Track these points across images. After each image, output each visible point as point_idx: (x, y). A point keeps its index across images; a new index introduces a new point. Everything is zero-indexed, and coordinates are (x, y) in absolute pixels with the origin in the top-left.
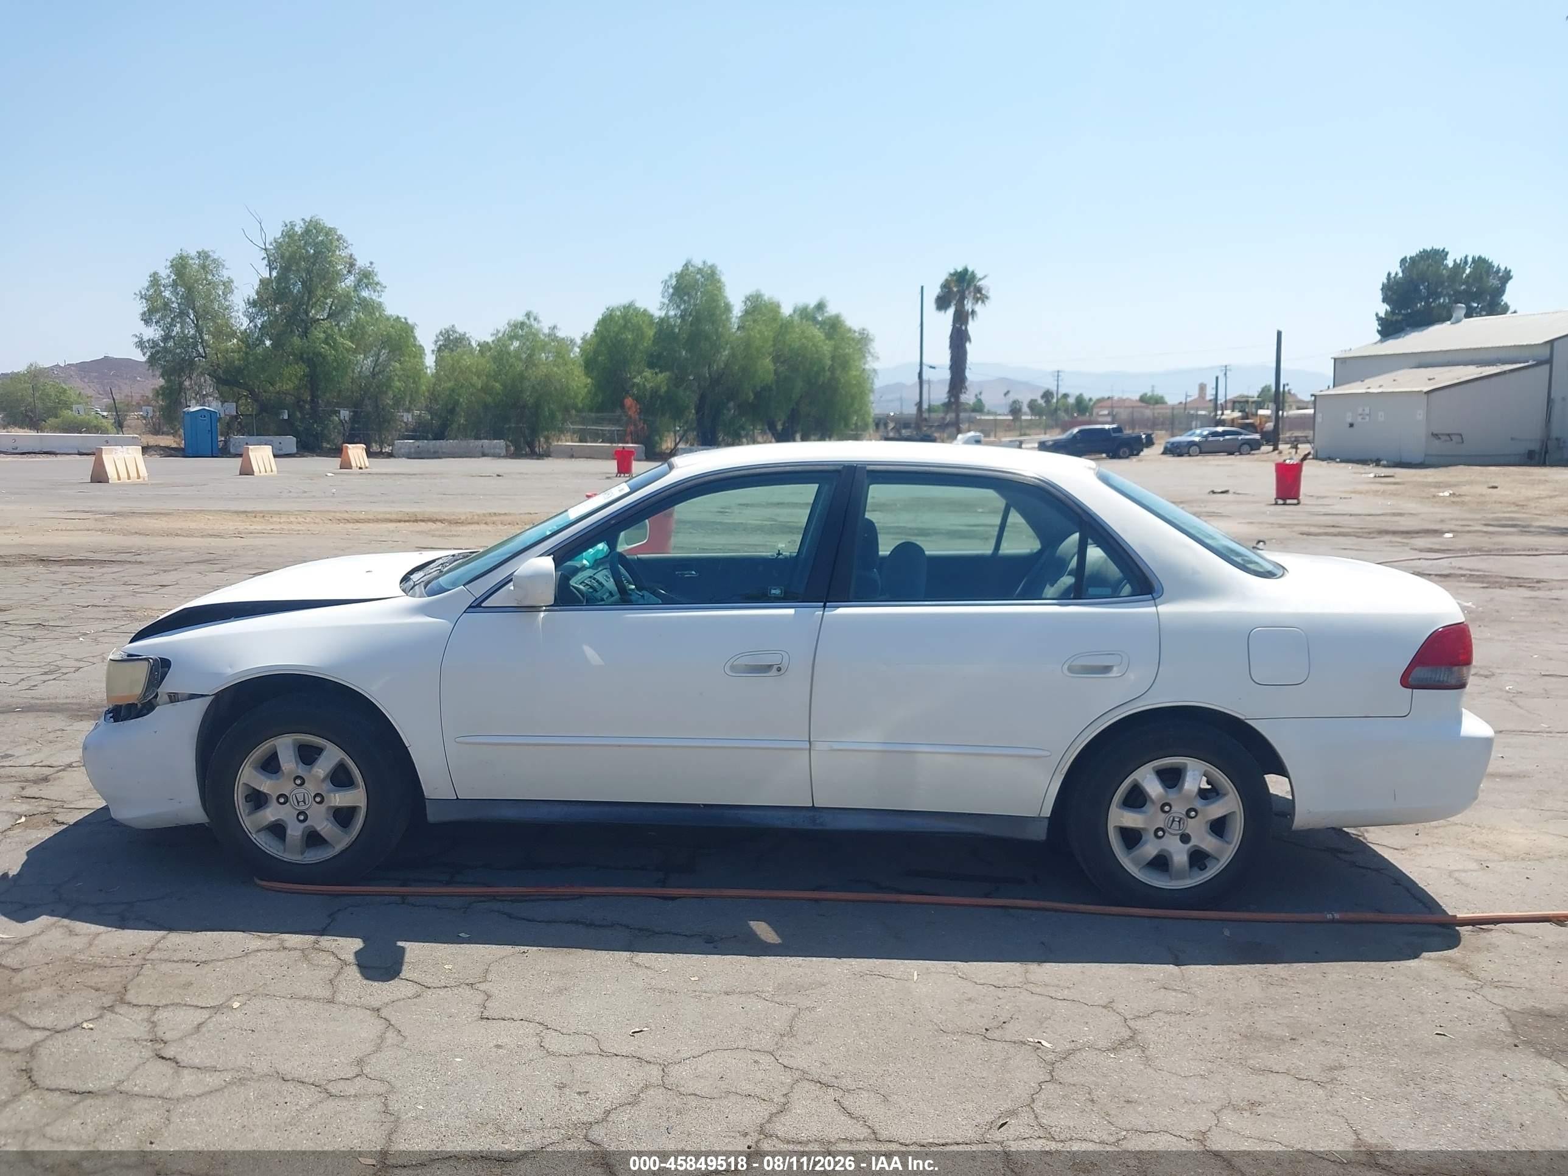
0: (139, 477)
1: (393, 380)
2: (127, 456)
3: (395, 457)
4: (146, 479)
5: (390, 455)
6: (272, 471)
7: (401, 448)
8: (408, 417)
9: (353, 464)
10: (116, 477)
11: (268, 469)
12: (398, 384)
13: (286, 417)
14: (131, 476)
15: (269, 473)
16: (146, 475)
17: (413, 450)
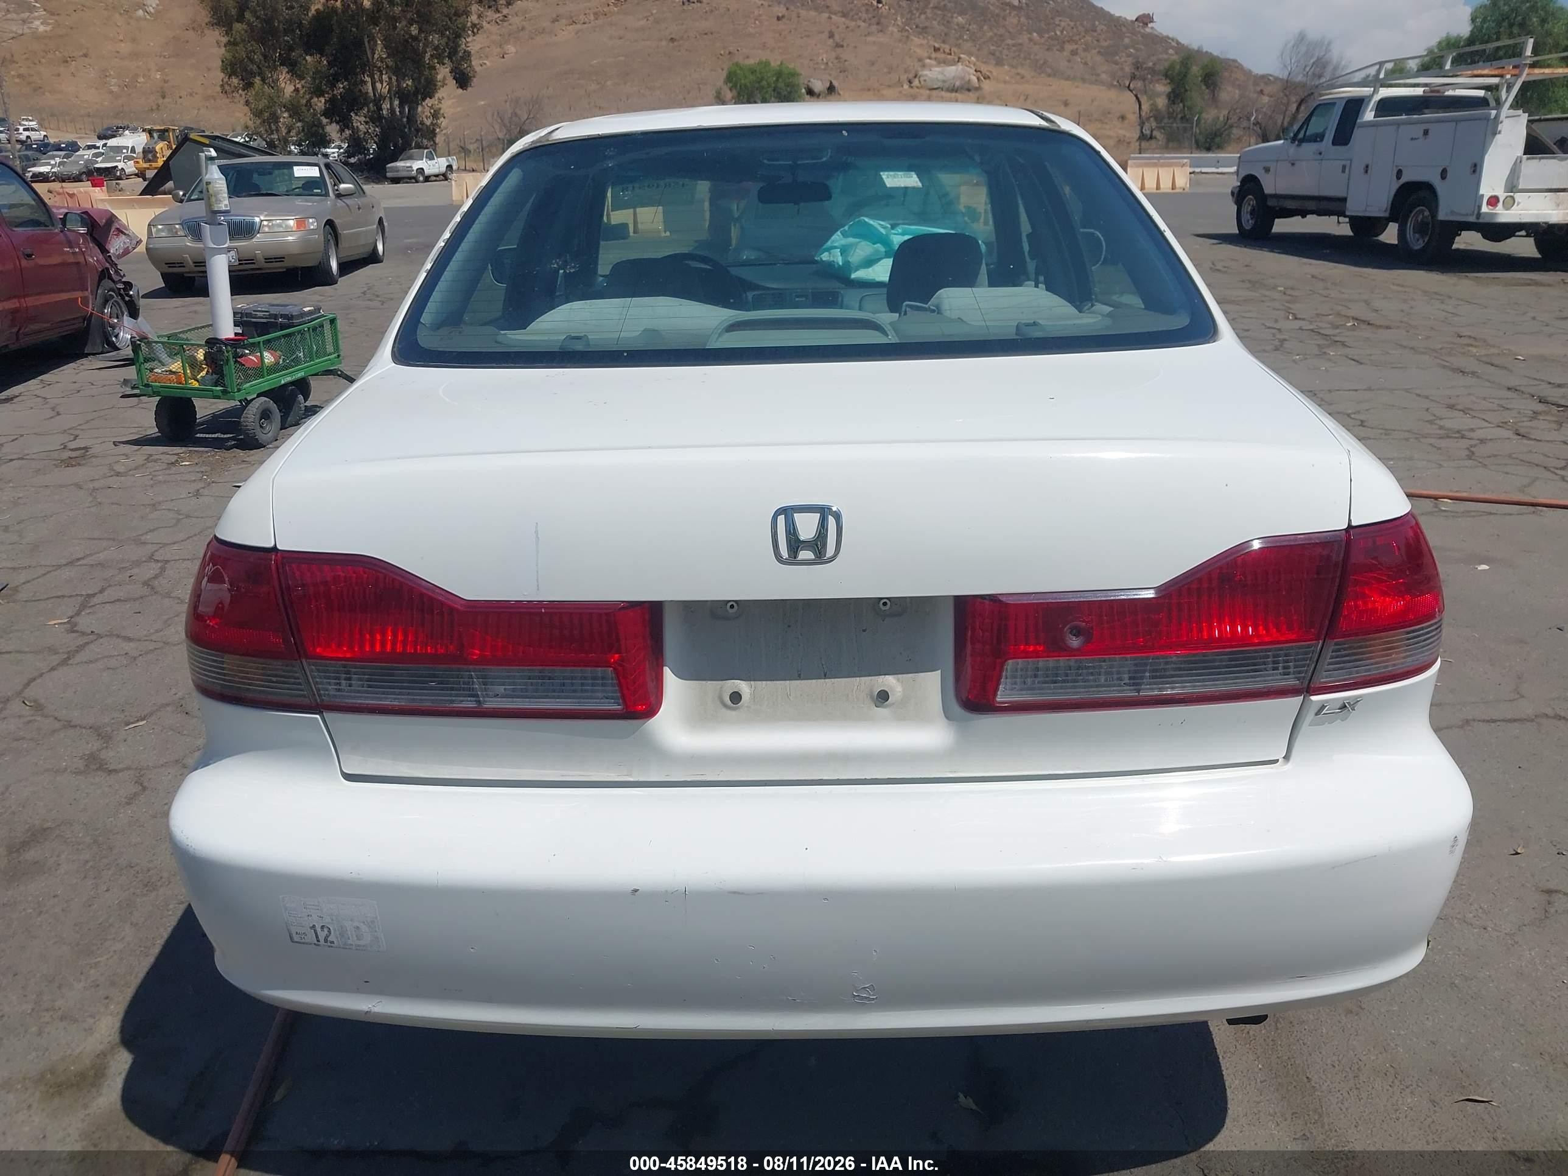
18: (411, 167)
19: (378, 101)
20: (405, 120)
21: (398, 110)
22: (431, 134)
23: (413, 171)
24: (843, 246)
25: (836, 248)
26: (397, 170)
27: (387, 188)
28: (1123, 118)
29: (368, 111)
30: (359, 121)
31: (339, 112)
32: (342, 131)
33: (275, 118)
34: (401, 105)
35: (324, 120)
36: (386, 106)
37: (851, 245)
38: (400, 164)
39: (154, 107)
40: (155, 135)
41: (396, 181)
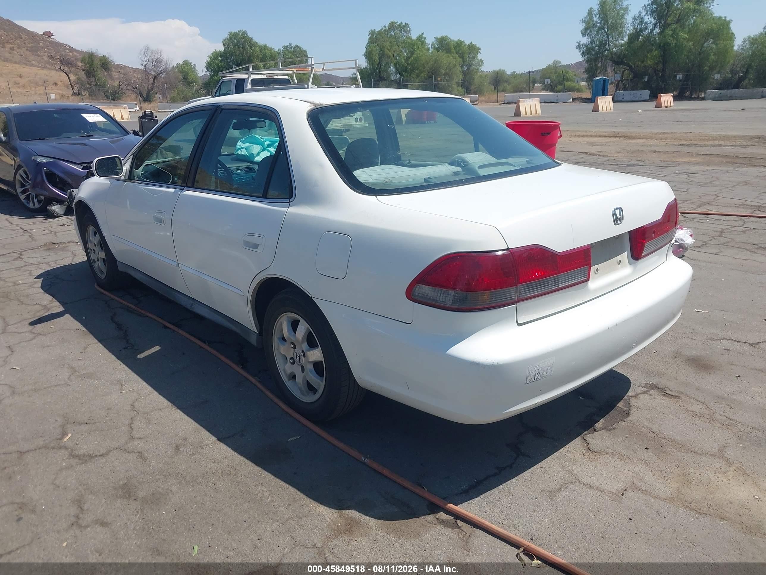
0: (536, 113)
1: (710, 55)
2: (531, 103)
3: (705, 100)
4: (540, 114)
5: (703, 99)
6: (610, 110)
7: (710, 95)
8: (717, 77)
9: (663, 105)
10: (525, 113)
11: (608, 108)
12: (713, 57)
13: (646, 80)
14: (532, 113)
15: (608, 110)
16: (540, 112)
17: (717, 96)
24: (246, 147)
25: (243, 148)
28: (56, 84)
37: (250, 147)
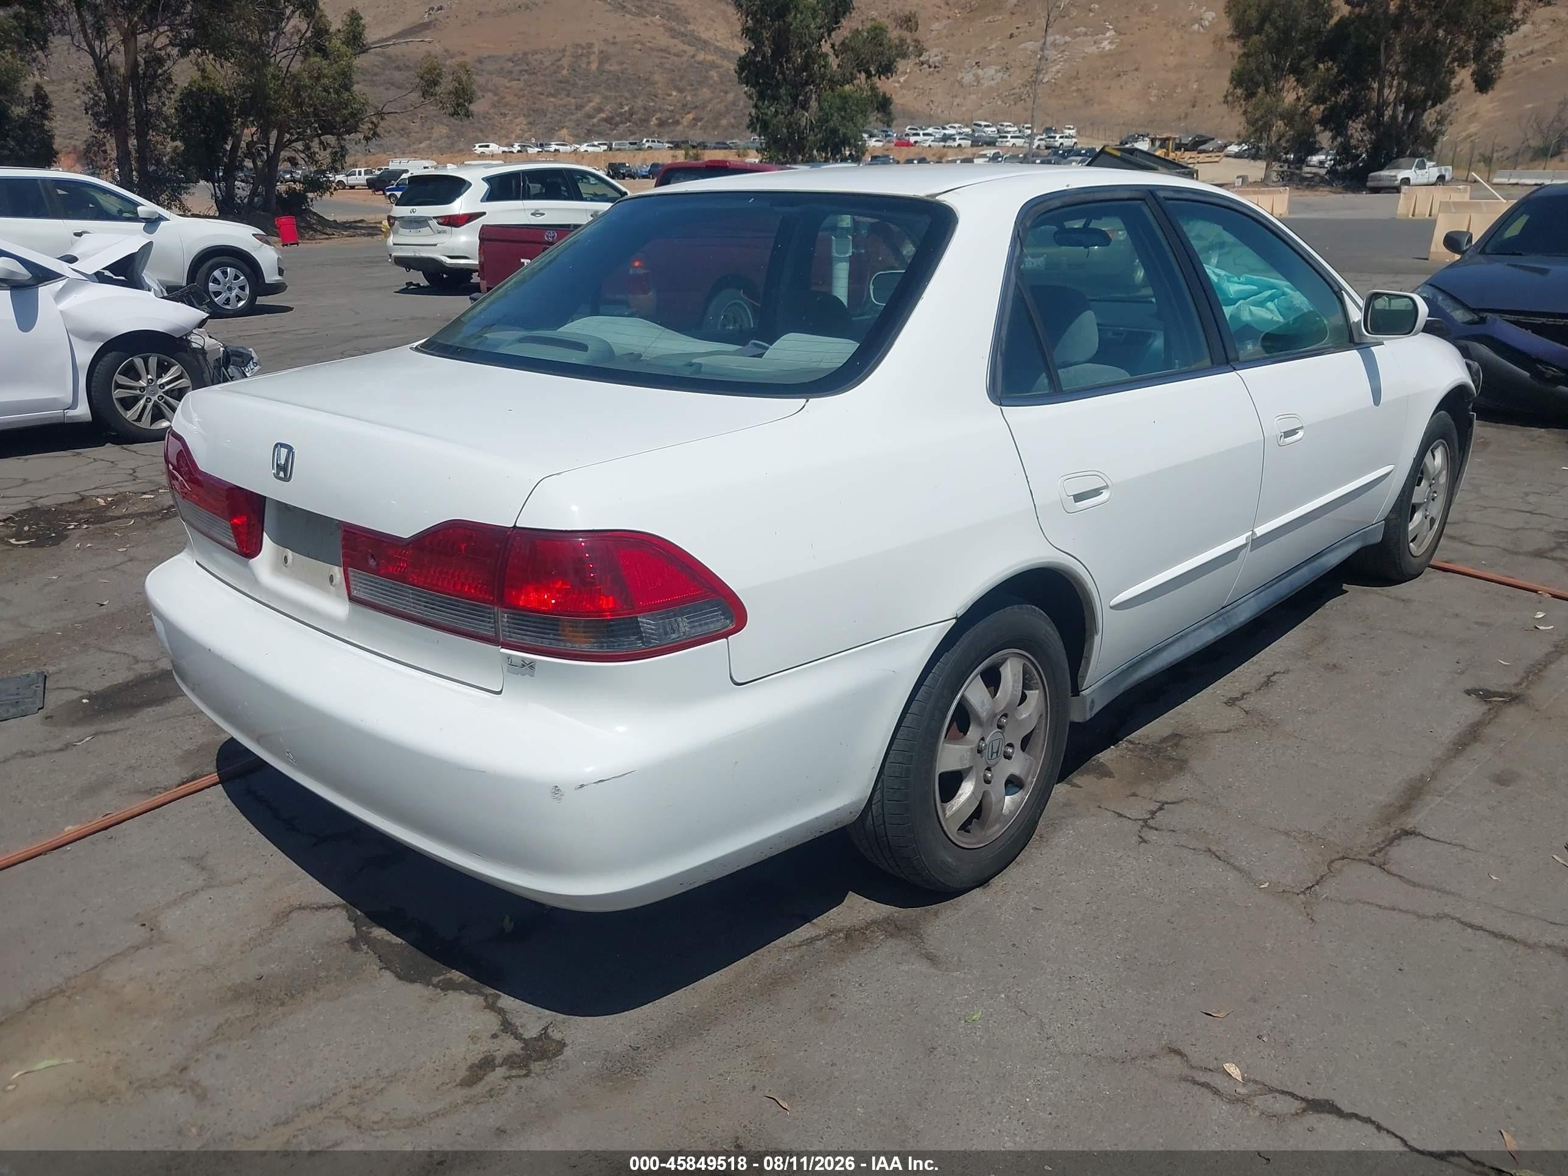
18: (1396, 176)
19: (1380, 110)
20: (1405, 127)
21: (1401, 116)
22: (1432, 140)
23: (1396, 180)
26: (1380, 179)
27: (1364, 198)
29: (1367, 119)
30: (1356, 129)
31: (1335, 121)
32: (1334, 138)
33: (1268, 127)
34: (1406, 112)
35: (1318, 128)
36: (1388, 112)
38: (1385, 173)
39: (1183, 115)
40: (1158, 143)
41: (1376, 190)
